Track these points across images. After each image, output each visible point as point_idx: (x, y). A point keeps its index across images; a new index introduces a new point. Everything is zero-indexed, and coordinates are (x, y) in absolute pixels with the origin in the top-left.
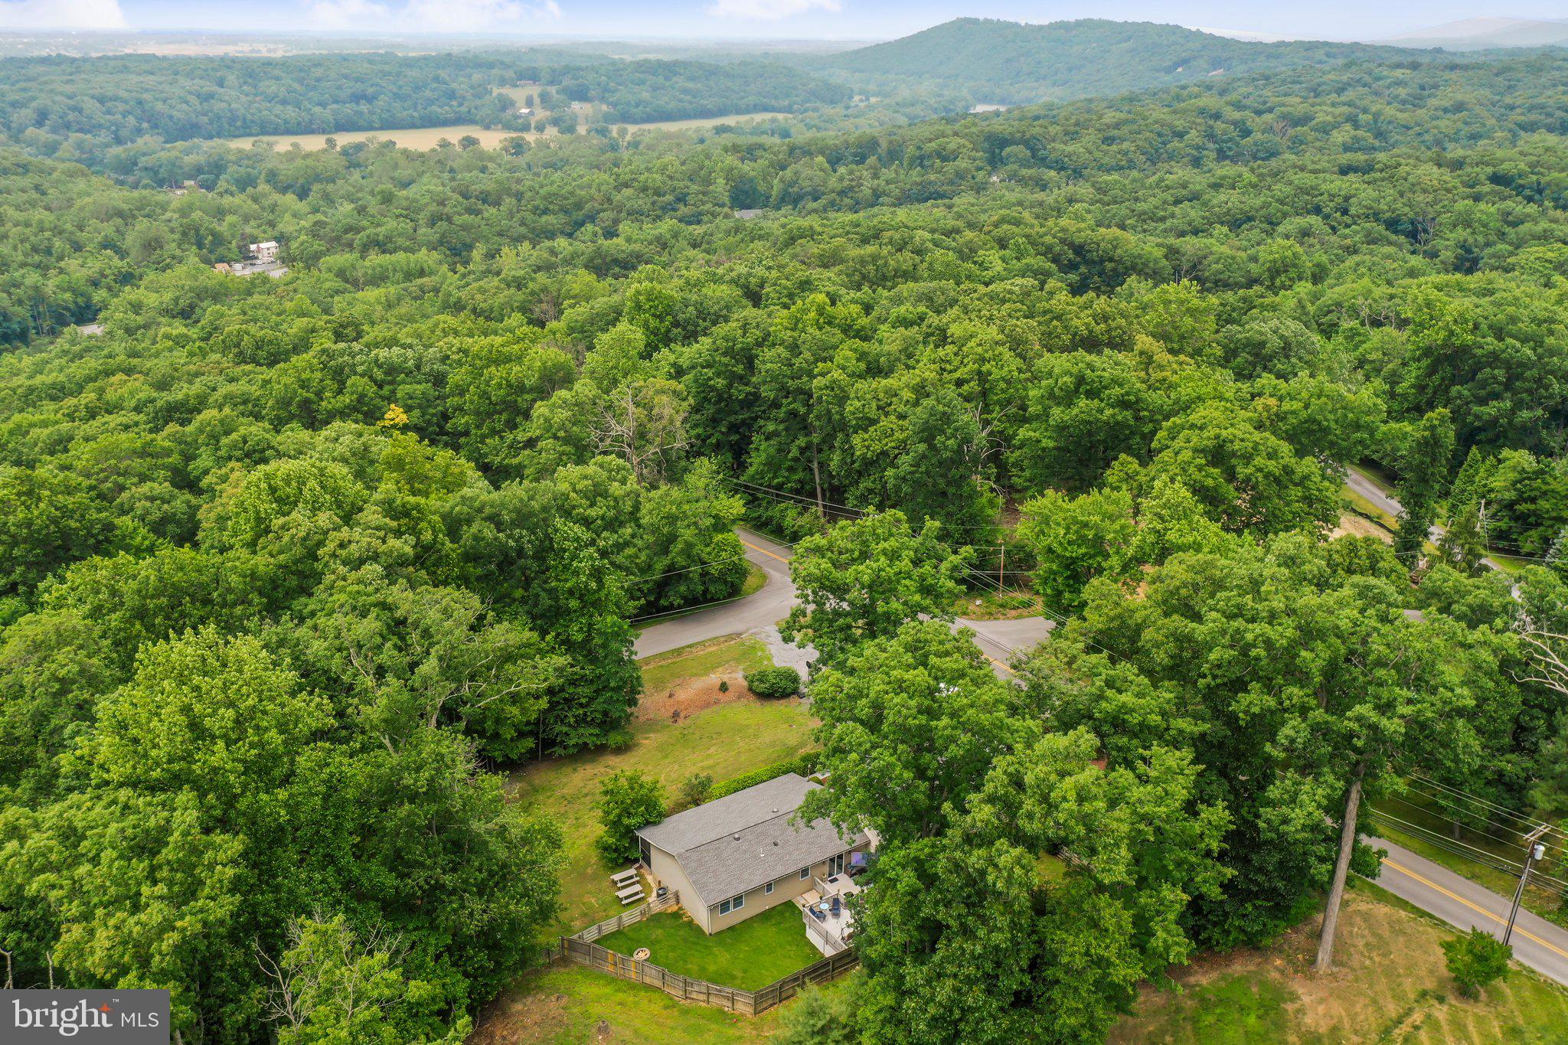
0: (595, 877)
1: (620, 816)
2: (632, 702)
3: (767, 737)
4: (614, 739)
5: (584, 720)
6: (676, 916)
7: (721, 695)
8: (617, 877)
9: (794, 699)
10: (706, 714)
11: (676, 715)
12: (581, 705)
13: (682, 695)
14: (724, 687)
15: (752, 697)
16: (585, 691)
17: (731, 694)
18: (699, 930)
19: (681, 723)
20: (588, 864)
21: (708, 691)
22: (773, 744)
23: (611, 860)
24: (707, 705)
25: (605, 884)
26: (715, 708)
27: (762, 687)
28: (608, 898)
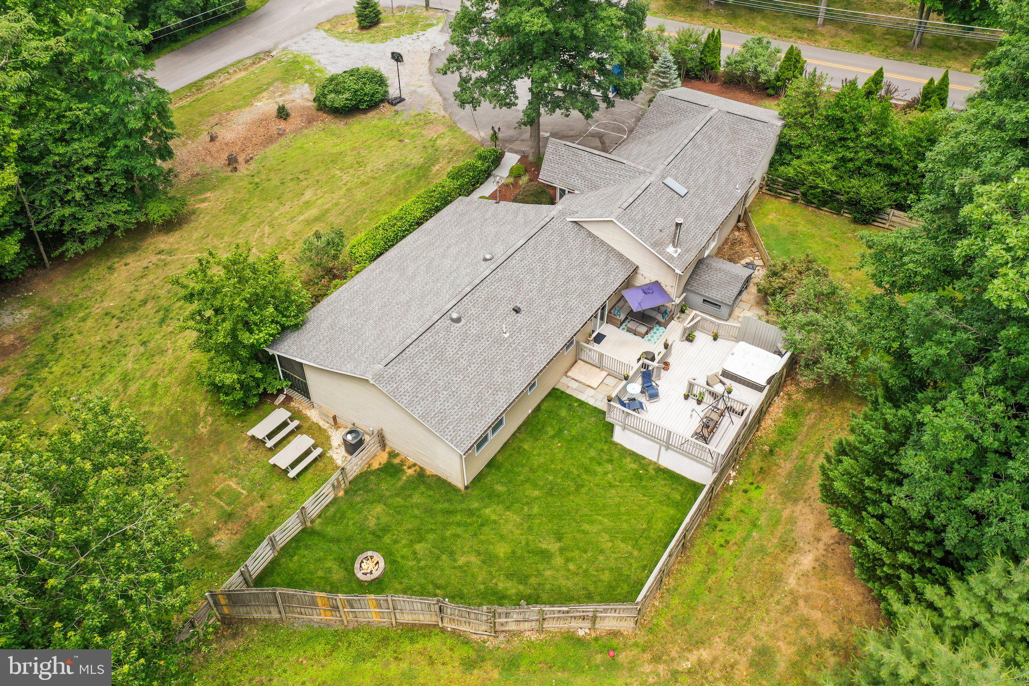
0: (216, 438)
1: (233, 333)
2: (166, 153)
3: (377, 161)
4: (157, 210)
5: (101, 193)
6: (392, 469)
7: (282, 125)
8: (260, 430)
9: (385, 108)
10: (273, 151)
11: (232, 161)
12: (87, 170)
13: (227, 134)
14: (283, 113)
15: (327, 118)
16: (85, 145)
17: (295, 121)
18: (441, 483)
19: (243, 170)
20: (195, 419)
21: (262, 121)
22: (390, 168)
23: (235, 404)
24: (270, 140)
25: (242, 447)
26: (283, 141)
27: (340, 100)
28: (258, 473)
